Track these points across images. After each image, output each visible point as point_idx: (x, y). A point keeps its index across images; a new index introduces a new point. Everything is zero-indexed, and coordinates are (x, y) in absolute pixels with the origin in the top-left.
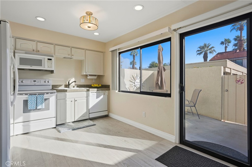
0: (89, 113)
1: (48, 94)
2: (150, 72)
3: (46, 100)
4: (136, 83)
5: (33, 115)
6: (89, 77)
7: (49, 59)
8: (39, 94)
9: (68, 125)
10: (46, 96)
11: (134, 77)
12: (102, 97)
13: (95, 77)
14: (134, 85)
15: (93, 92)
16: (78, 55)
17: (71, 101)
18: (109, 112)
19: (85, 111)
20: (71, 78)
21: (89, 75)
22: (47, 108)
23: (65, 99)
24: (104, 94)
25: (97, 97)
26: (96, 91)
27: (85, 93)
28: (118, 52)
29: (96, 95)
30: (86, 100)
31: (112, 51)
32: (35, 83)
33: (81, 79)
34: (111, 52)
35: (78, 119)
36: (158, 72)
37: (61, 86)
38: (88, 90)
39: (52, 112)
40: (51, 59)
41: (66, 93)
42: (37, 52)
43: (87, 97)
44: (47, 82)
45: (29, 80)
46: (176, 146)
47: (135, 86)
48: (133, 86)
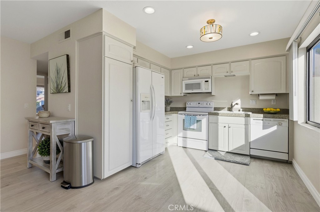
0: (250, 148)
1: (200, 116)
3: (198, 121)
5: (189, 134)
7: (206, 81)
8: (193, 115)
9: (219, 153)
10: (198, 118)
12: (275, 128)
15: (257, 120)
16: (240, 70)
17: (225, 127)
19: (243, 142)
20: (236, 99)
22: (199, 130)
23: (217, 123)
24: (279, 124)
26: (262, 119)
29: (262, 124)
30: (244, 130)
32: (199, 105)
33: (251, 100)
35: (232, 150)
37: (223, 108)
38: (248, 116)
39: (203, 134)
40: (207, 81)
41: (218, 117)
42: (197, 77)
43: (247, 125)
44: (208, 104)
45: (195, 103)
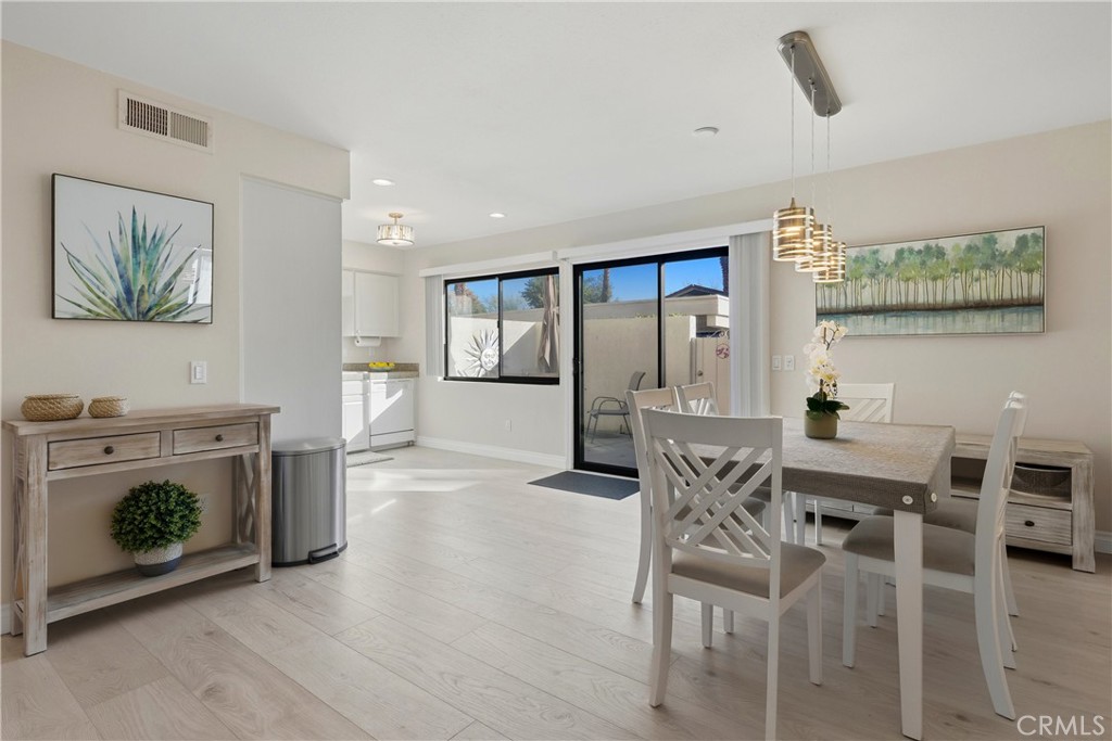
0: (371, 436)
2: (526, 326)
4: (483, 358)
6: (362, 343)
11: (479, 340)
12: (399, 394)
13: (377, 343)
14: (479, 362)
15: (379, 382)
18: (417, 434)
19: (360, 428)
21: (362, 337)
24: (405, 387)
25: (389, 395)
26: (385, 380)
27: (360, 384)
28: (443, 279)
29: (385, 390)
30: (361, 403)
31: (428, 278)
34: (424, 280)
36: (545, 327)
38: (366, 378)
43: (366, 393)
46: (567, 472)
47: (481, 366)
48: (476, 367)
